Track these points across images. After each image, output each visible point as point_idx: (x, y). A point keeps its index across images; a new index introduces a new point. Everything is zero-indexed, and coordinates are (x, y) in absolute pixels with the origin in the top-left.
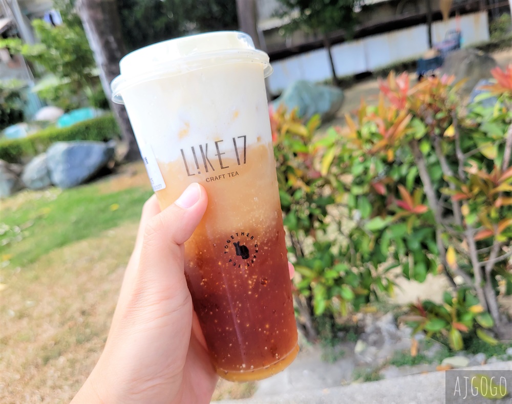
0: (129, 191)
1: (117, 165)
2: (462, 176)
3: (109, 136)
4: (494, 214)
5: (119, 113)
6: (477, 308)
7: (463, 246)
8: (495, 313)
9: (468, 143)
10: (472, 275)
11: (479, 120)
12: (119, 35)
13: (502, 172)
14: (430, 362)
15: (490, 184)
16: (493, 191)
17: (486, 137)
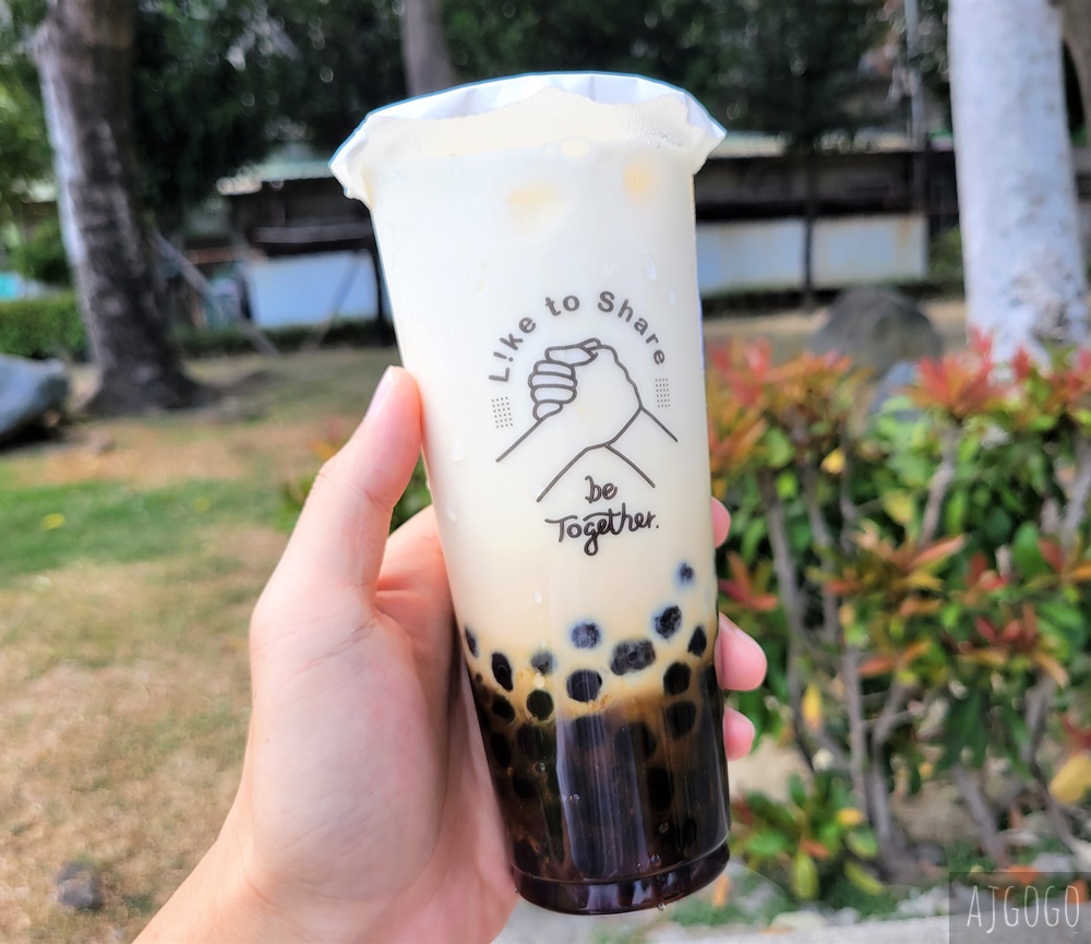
0: (90, 487)
1: (66, 421)
2: (846, 547)
3: (46, 349)
4: (897, 627)
5: (93, 300)
6: (849, 816)
7: (837, 687)
8: (884, 827)
9: (865, 488)
10: (845, 748)
11: (885, 447)
12: (125, 125)
13: (919, 550)
14: (749, 920)
15: (893, 570)
16: (897, 584)
17: (896, 480)
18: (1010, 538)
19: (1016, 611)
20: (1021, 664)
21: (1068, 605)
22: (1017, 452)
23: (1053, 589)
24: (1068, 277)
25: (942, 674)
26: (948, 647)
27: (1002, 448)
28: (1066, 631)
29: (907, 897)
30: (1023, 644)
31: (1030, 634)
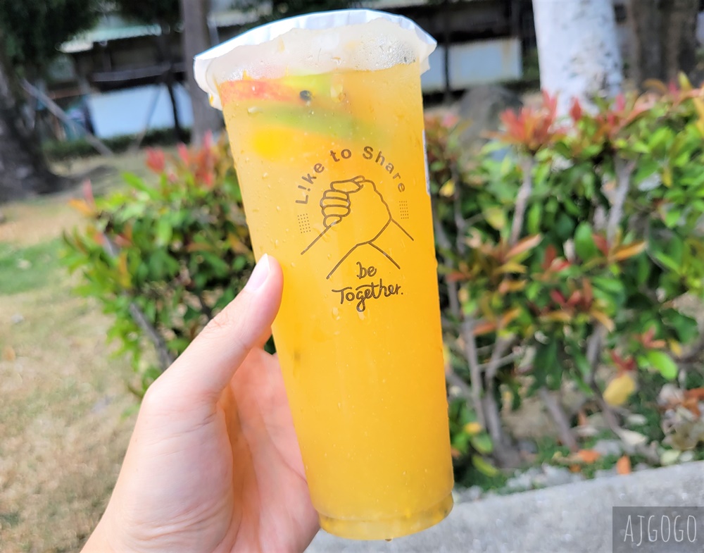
2: (461, 249)
4: (496, 301)
6: (473, 427)
7: (460, 343)
8: (496, 433)
9: (471, 207)
10: (468, 382)
11: (487, 178)
13: (510, 247)
15: (494, 262)
16: (497, 271)
17: (494, 199)
18: (572, 234)
19: (578, 285)
20: (582, 319)
21: (613, 277)
22: (576, 173)
23: (602, 267)
24: (608, 55)
25: (530, 330)
26: (533, 312)
27: (565, 172)
28: (613, 295)
29: (513, 476)
30: (583, 306)
31: (588, 299)
